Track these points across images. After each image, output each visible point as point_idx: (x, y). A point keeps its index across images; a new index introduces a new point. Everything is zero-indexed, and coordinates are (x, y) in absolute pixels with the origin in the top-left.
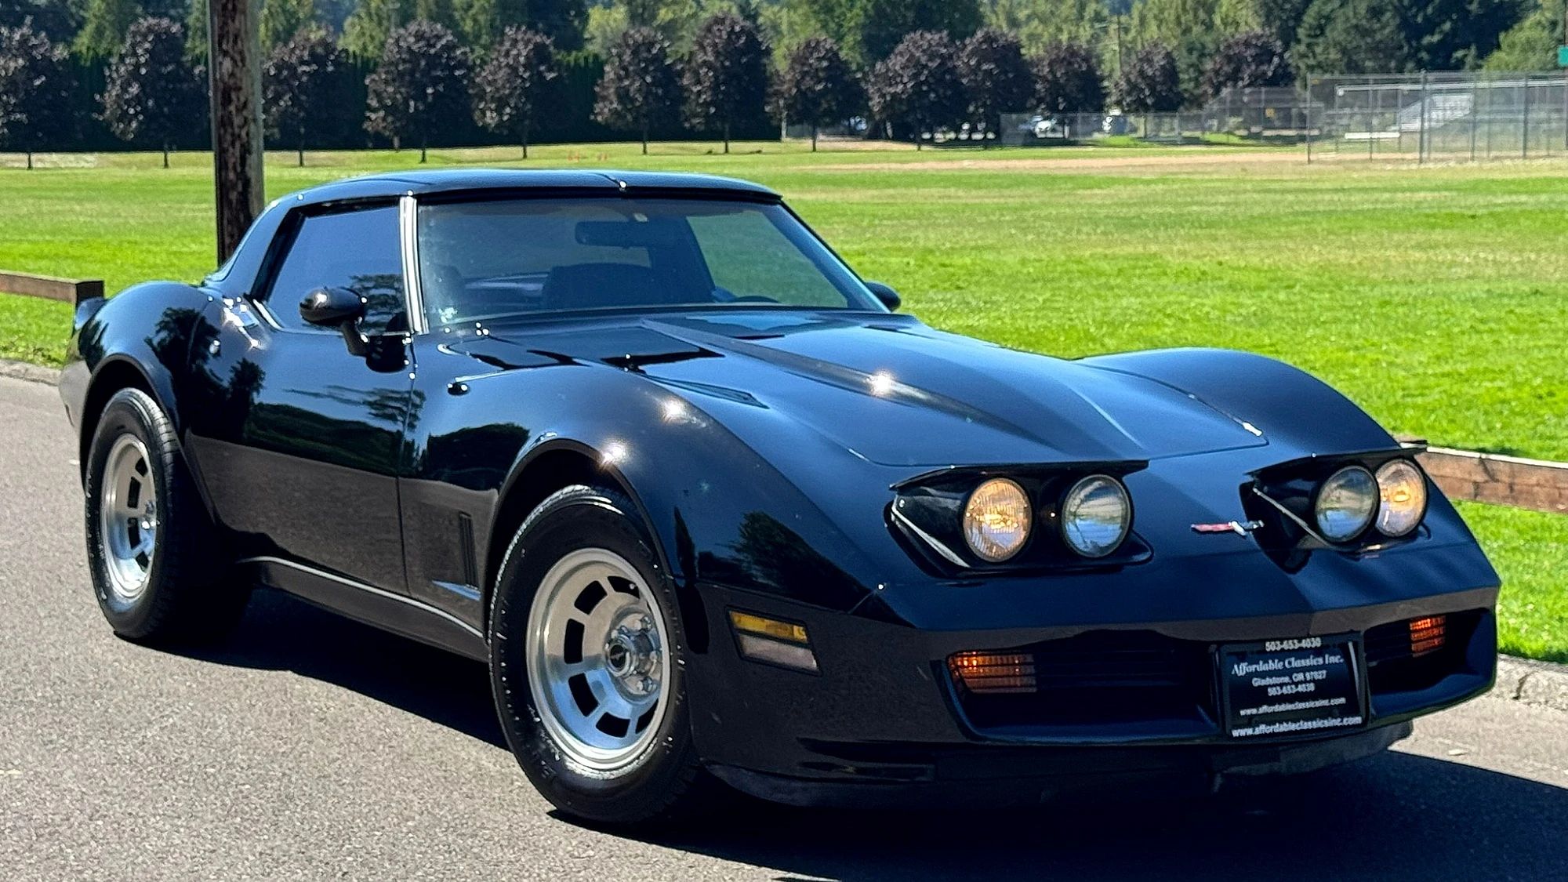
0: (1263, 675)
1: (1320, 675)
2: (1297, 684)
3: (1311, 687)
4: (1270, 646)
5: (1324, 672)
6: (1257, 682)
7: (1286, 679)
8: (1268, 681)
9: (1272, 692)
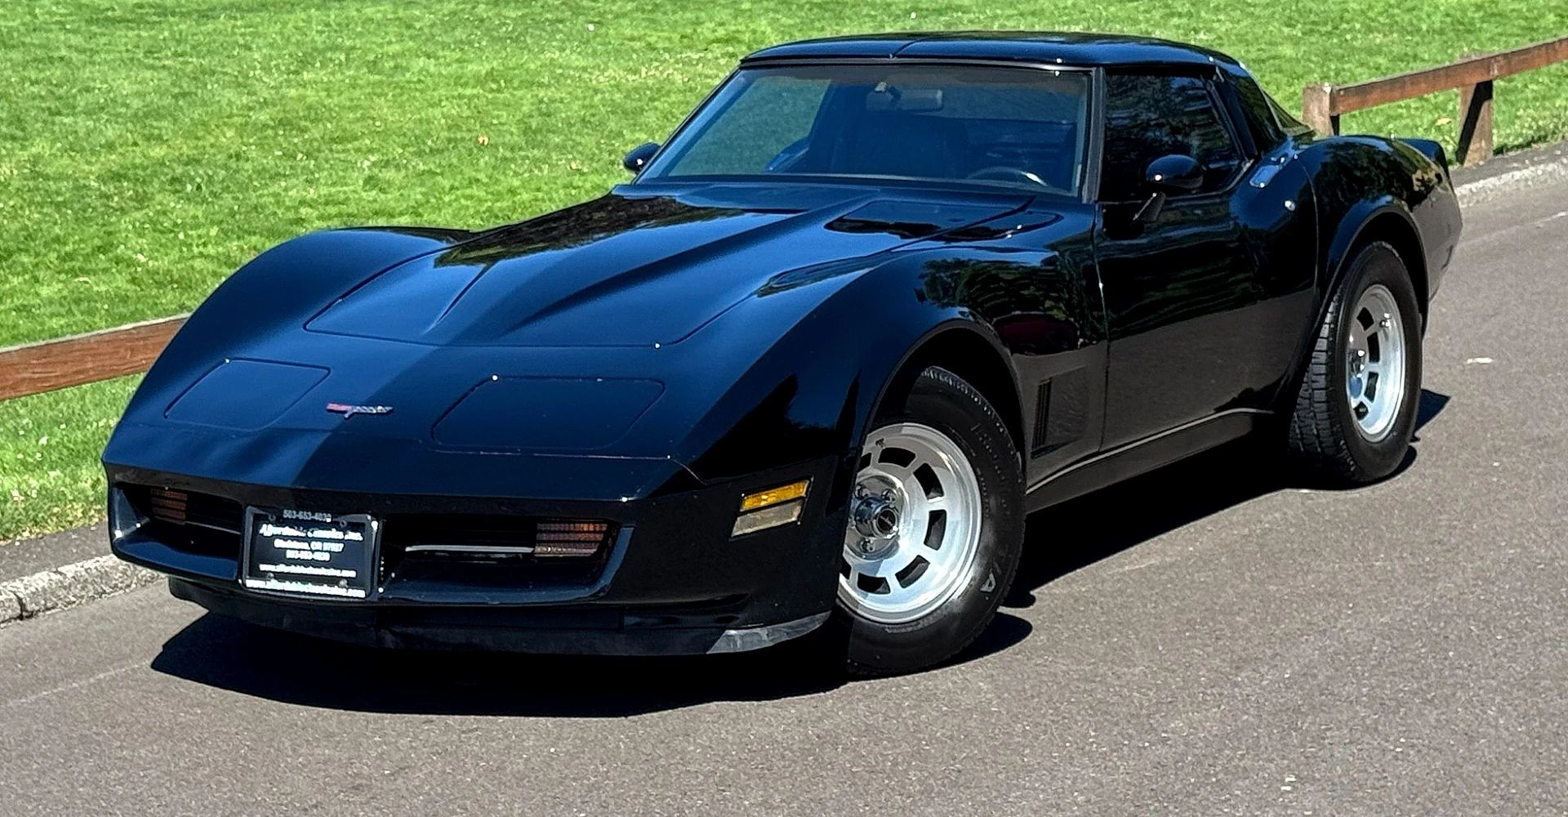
0: (285, 538)
1: (338, 547)
2: (313, 552)
3: (326, 557)
4: (287, 514)
5: (342, 545)
6: (278, 543)
7: (305, 545)
8: (289, 544)
9: (290, 554)
